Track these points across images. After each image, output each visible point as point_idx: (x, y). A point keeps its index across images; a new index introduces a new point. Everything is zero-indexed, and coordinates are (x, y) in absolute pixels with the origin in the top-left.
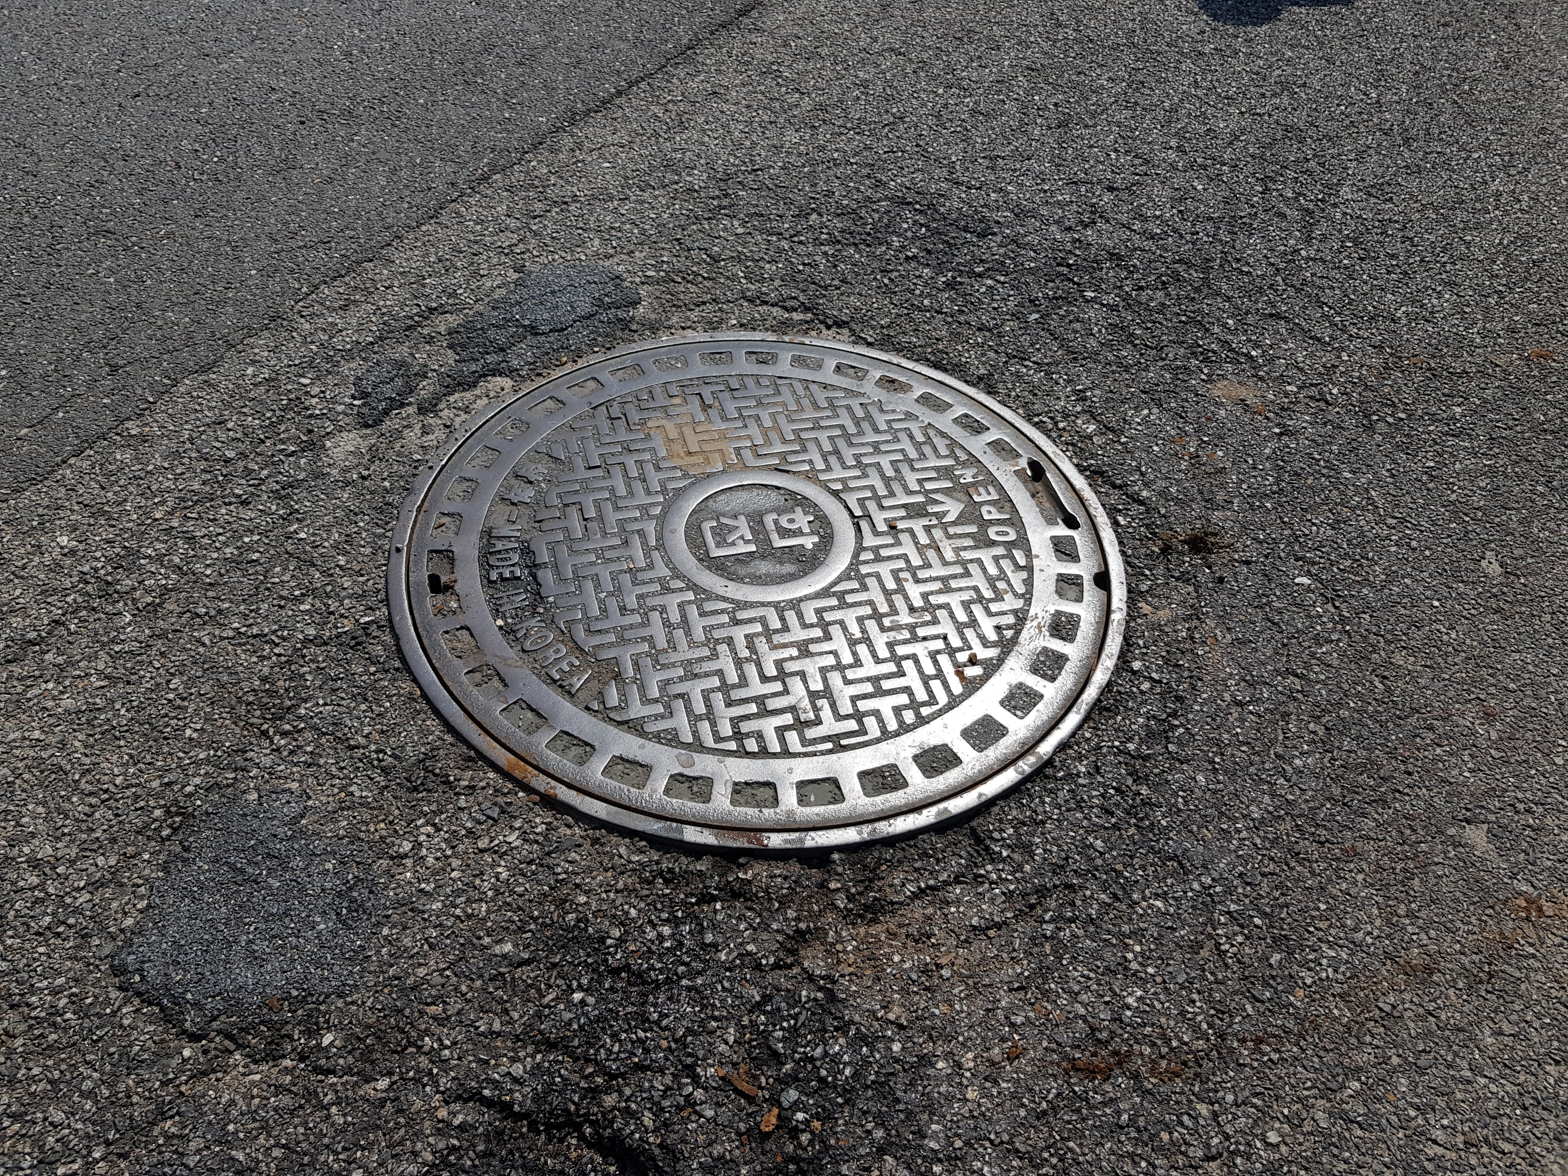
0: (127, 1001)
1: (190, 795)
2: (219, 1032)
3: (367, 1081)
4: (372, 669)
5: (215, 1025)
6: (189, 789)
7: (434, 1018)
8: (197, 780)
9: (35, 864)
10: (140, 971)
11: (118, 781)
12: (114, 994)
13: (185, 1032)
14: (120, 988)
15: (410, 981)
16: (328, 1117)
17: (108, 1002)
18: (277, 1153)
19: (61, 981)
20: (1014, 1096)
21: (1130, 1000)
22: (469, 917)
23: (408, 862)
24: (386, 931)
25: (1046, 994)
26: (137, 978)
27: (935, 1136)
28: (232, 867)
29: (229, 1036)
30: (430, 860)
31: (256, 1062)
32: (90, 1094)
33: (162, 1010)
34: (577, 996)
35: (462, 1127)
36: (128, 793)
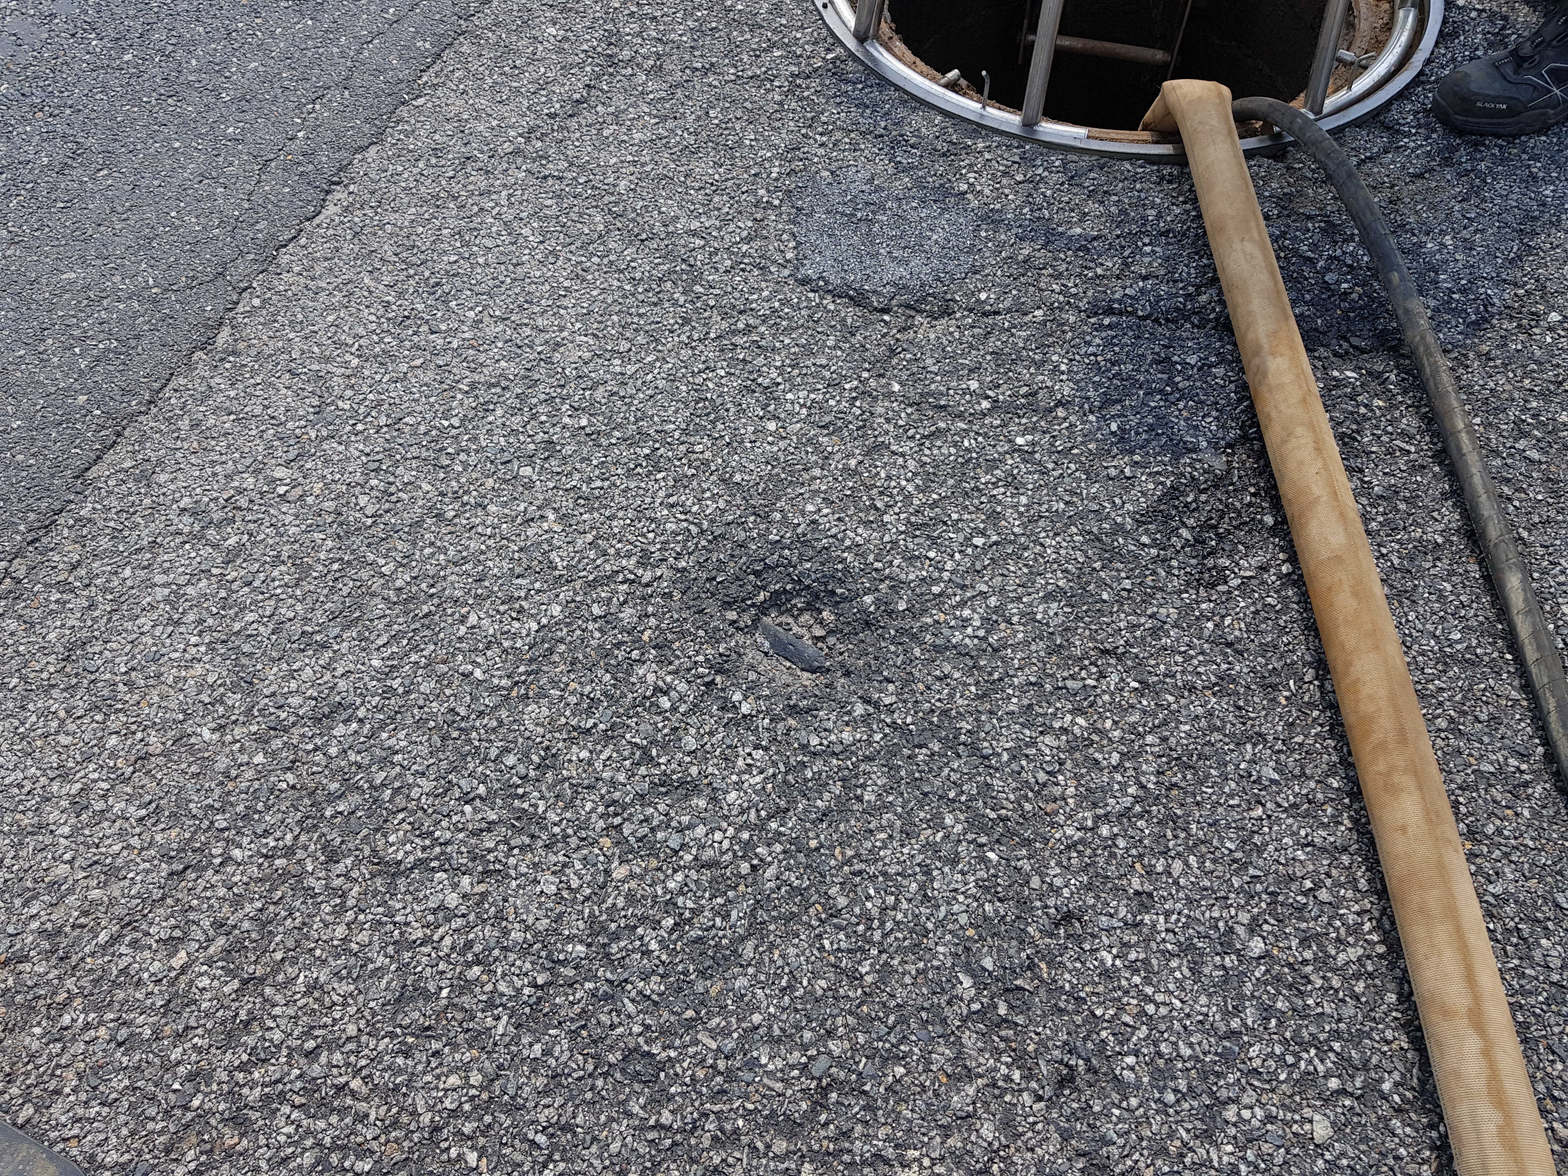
0: (822, 298)
1: (777, 180)
2: (899, 306)
3: (1026, 314)
4: (860, 86)
5: (894, 302)
6: (774, 175)
7: (1051, 276)
8: (777, 170)
9: (694, 234)
10: (821, 278)
11: (717, 177)
12: (811, 295)
13: (875, 309)
14: (812, 291)
15: (1021, 258)
16: (1013, 335)
17: (808, 299)
18: (989, 357)
19: (765, 293)
20: (1488, 254)
21: (1547, 192)
22: (1039, 218)
23: (969, 196)
24: (983, 234)
25: (1484, 200)
26: (821, 283)
27: (1445, 281)
28: (843, 214)
29: (908, 306)
30: (987, 191)
31: (936, 319)
32: (835, 348)
33: (851, 298)
34: (1148, 249)
35: (1110, 326)
36: (729, 184)
